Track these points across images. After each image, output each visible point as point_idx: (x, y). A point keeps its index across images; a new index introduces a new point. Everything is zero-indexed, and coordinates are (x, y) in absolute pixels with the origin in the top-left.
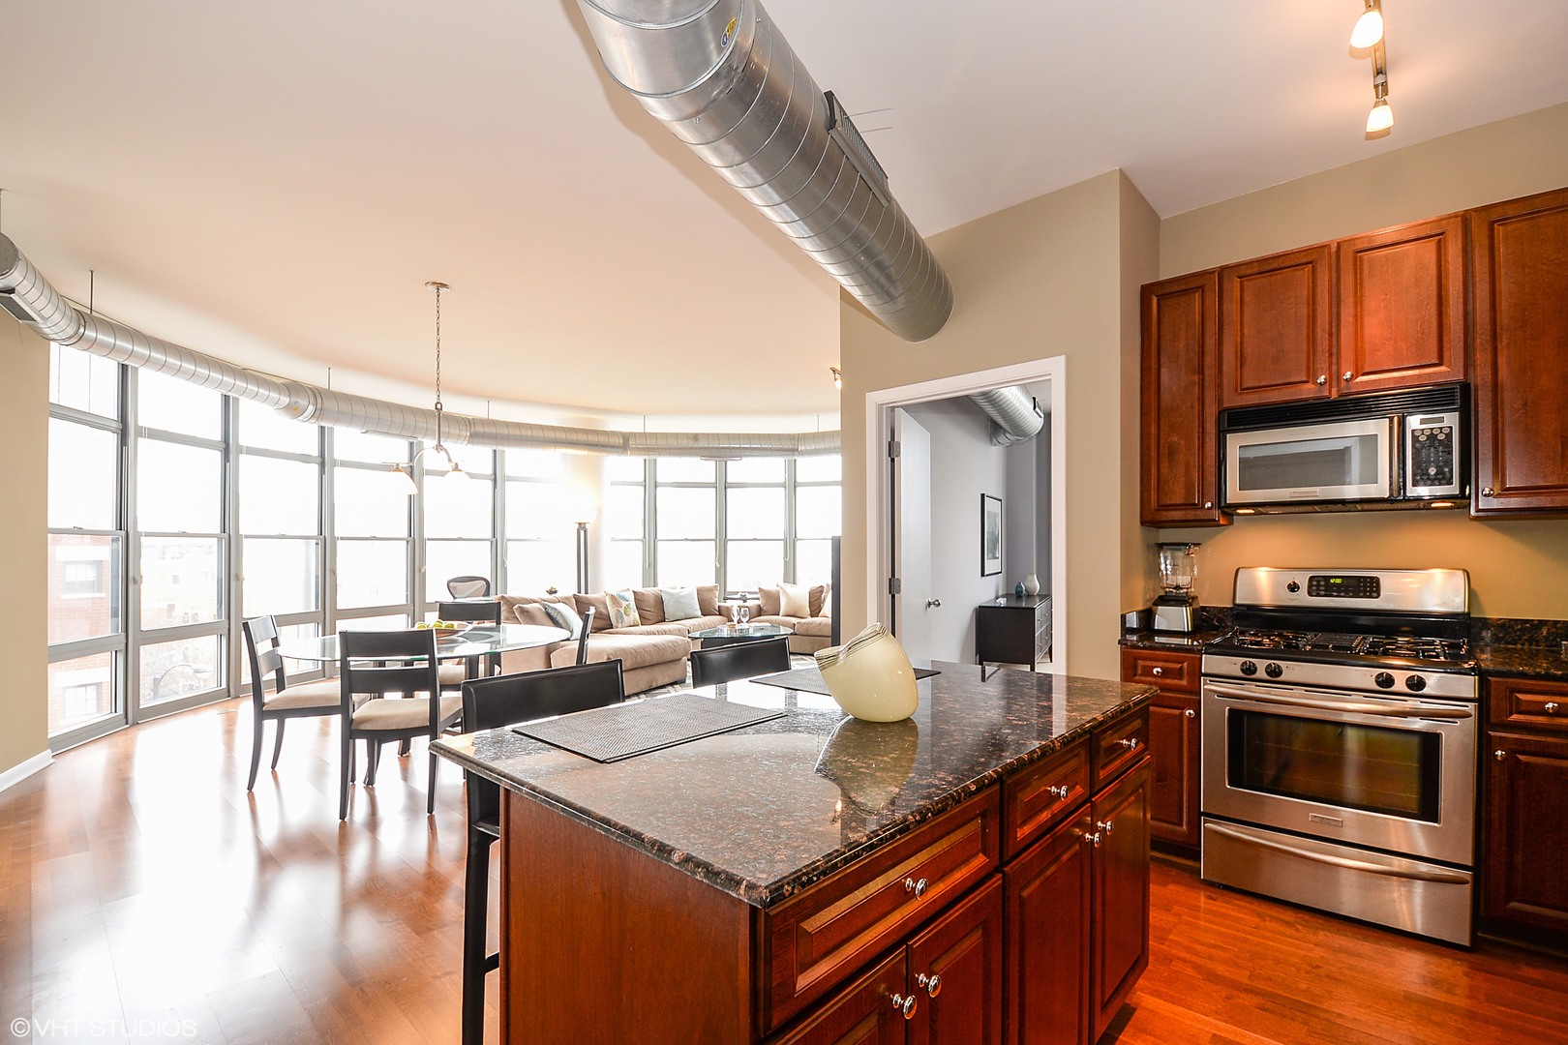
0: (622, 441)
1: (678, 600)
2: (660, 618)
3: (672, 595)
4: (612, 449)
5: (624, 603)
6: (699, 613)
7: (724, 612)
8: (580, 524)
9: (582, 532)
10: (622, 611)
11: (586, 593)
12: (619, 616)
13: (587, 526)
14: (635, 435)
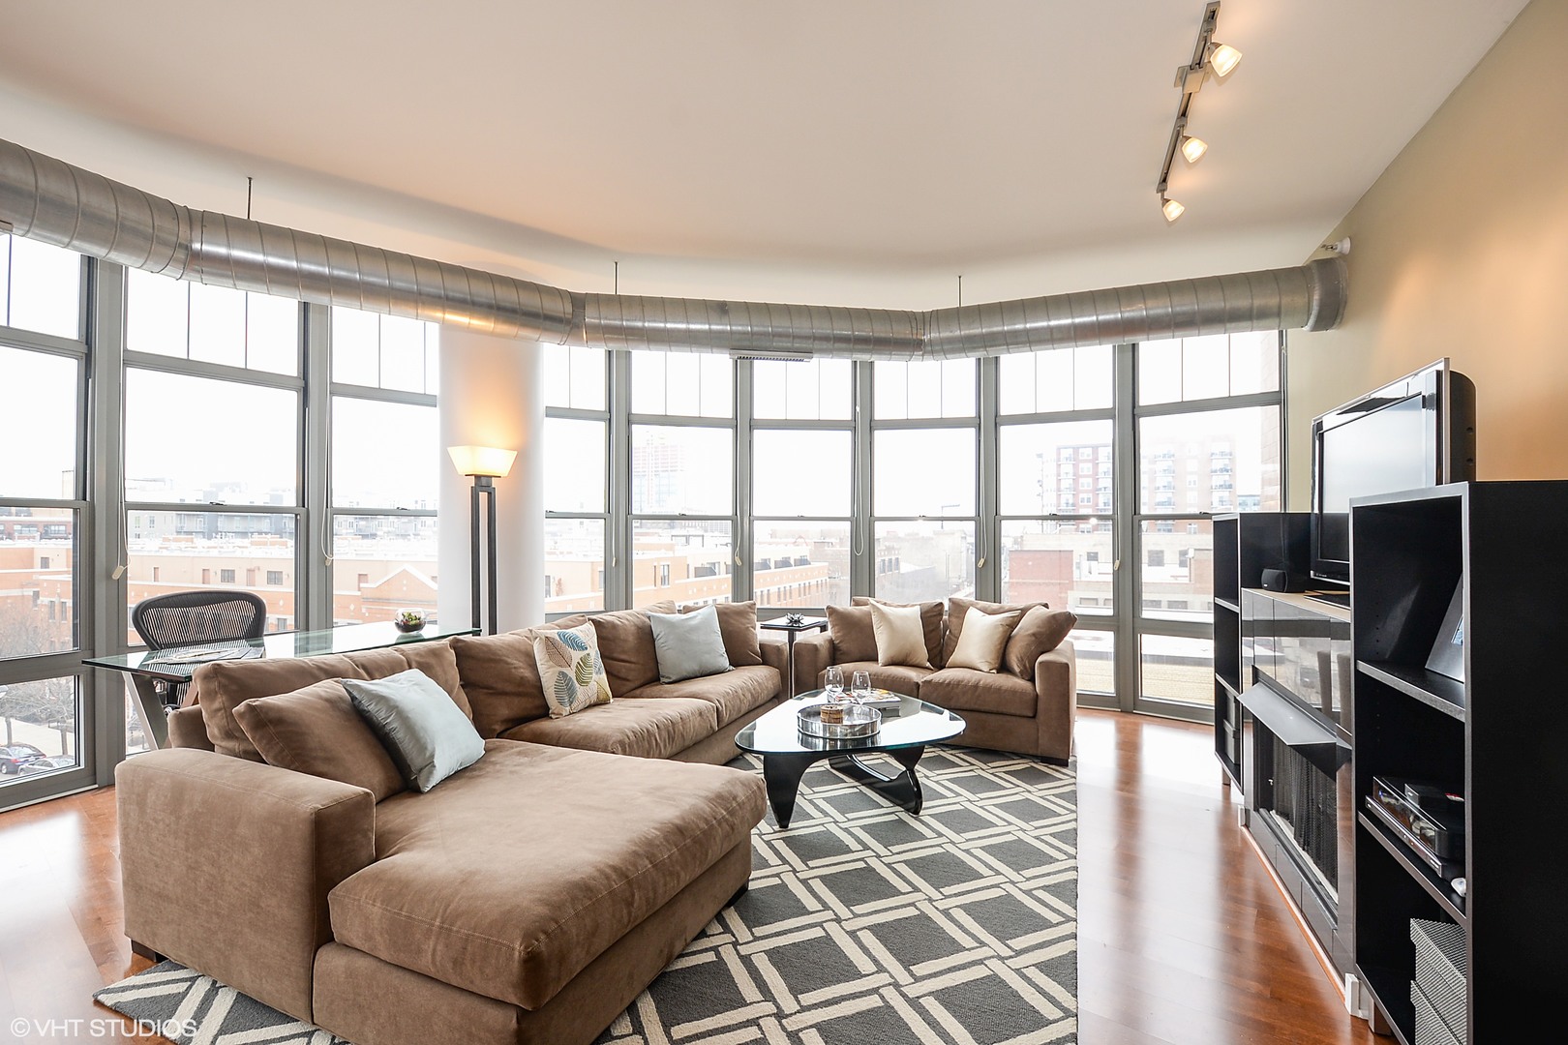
0: (569, 308)
1: (683, 633)
2: (650, 675)
3: (671, 625)
4: (548, 323)
5: (576, 656)
6: (725, 662)
7: (773, 658)
8: (478, 477)
9: (483, 496)
10: (571, 673)
11: (493, 631)
12: (566, 688)
13: (495, 483)
14: (597, 299)
